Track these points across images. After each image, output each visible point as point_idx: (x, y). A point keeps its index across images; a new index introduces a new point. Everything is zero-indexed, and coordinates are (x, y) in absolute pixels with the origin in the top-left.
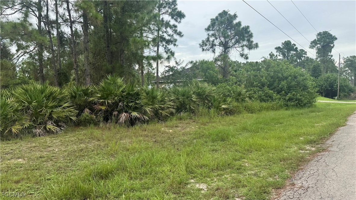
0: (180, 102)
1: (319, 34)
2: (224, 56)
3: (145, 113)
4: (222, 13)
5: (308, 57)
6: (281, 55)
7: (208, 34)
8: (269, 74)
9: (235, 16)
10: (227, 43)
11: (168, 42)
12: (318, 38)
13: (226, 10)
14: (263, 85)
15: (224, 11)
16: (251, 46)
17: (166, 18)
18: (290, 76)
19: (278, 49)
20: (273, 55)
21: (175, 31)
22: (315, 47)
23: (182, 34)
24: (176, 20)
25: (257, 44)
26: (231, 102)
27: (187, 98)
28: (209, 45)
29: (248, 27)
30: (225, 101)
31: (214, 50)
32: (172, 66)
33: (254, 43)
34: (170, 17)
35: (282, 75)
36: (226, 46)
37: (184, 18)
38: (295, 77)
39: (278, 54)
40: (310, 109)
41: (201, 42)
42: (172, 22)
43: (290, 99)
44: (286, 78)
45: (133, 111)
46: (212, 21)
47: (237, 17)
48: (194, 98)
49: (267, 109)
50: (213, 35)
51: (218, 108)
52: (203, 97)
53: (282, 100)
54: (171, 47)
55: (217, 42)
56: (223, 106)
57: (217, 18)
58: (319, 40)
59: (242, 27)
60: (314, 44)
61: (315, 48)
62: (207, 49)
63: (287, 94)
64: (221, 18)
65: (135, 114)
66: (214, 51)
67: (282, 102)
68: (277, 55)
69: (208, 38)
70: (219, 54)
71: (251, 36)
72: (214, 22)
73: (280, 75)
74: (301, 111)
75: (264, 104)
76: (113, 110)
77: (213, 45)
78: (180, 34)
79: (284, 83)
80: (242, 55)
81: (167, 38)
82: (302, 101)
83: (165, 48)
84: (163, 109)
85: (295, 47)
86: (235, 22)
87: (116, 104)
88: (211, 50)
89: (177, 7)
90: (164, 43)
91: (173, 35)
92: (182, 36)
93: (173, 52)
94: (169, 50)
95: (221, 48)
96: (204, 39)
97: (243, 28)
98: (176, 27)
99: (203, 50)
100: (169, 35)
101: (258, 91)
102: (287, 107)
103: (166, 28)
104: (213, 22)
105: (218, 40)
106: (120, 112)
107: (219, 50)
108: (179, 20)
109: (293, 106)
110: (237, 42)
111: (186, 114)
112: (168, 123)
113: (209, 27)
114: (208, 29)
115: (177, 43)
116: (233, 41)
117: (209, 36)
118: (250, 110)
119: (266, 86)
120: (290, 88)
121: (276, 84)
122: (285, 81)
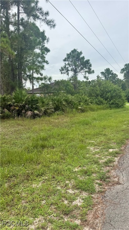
0: (56, 105)
2: (75, 78)
3: (41, 111)
10: (76, 69)
12: (125, 68)
14: (97, 95)
16: (90, 72)
19: (102, 73)
20: (99, 77)
21: (44, 60)
22: (123, 72)
27: (60, 103)
28: (65, 70)
29: (89, 60)
30: (80, 104)
33: (92, 70)
35: (108, 89)
37: (49, 52)
38: (115, 91)
39: (102, 76)
43: (112, 104)
45: (35, 110)
46: (67, 55)
47: (82, 53)
48: (64, 103)
52: (69, 102)
55: (70, 68)
57: (70, 53)
59: (85, 60)
62: (64, 73)
66: (68, 74)
70: (71, 76)
76: (22, 110)
77: (68, 70)
78: (47, 62)
80: (85, 77)
85: (112, 72)
86: (81, 56)
87: (24, 106)
89: (44, 44)
95: (73, 72)
98: (44, 57)
106: (27, 111)
108: (46, 53)
111: (60, 112)
113: (66, 59)
116: (80, 68)
117: (66, 64)
119: (99, 96)
120: (112, 97)
121: (104, 95)
122: (110, 93)
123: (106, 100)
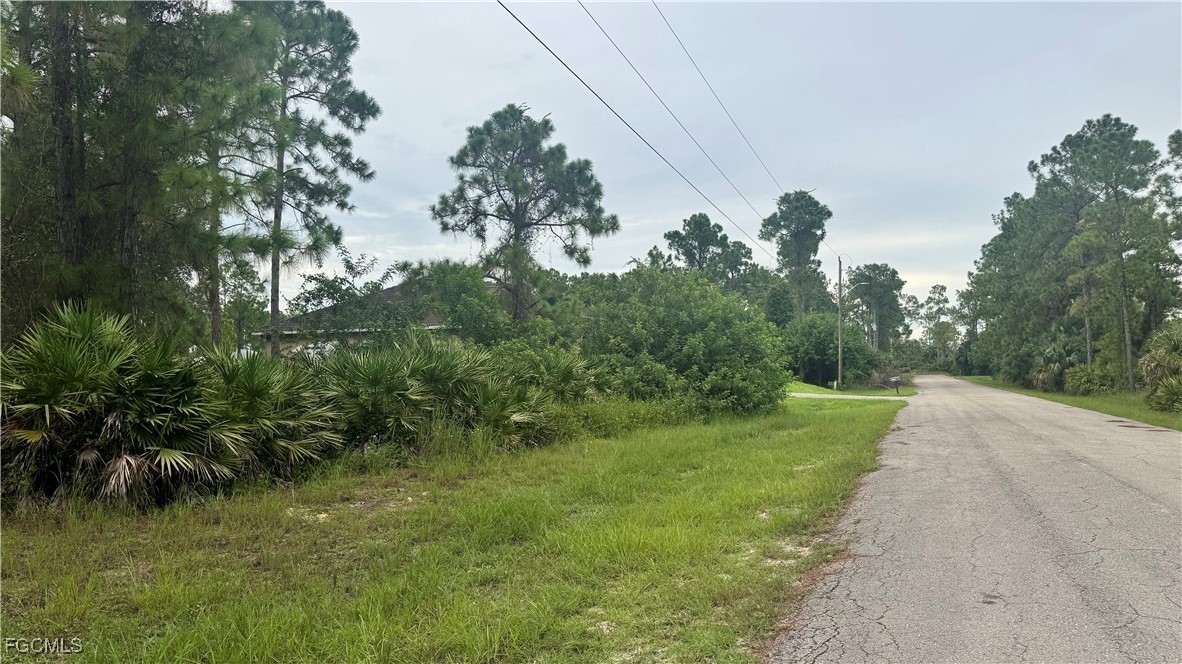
0: (362, 406)
1: (785, 199)
2: (515, 252)
3: (218, 452)
4: (506, 111)
5: (755, 266)
6: (682, 257)
7: (461, 178)
8: (652, 313)
9: (546, 127)
10: (522, 209)
11: (318, 193)
12: (781, 211)
13: (517, 106)
14: (636, 347)
15: (511, 107)
16: (598, 224)
17: (312, 110)
18: (712, 318)
19: (673, 237)
20: (660, 256)
21: (345, 160)
22: (774, 236)
23: (370, 172)
24: (346, 121)
25: (614, 218)
26: (541, 402)
27: (389, 390)
28: (467, 212)
29: (587, 164)
30: (521, 398)
31: (483, 229)
32: (331, 278)
33: (606, 214)
34: (326, 110)
35: (690, 315)
36: (520, 222)
37: (374, 115)
38: (728, 323)
39: (674, 253)
40: (772, 420)
41: (436, 201)
42: (333, 127)
43: (715, 391)
44: (702, 326)
45: (166, 447)
46: (471, 137)
47: (551, 129)
48: (415, 390)
49: (651, 422)
50: (478, 181)
51: (499, 424)
52: (445, 386)
53: (691, 392)
54: (328, 211)
55: (490, 204)
56: (516, 417)
57: (488, 125)
58: (784, 216)
59: (568, 162)
60: (770, 226)
61: (774, 240)
62: (456, 225)
63: (707, 375)
64: (503, 127)
65: (173, 459)
66: (480, 234)
67: (691, 400)
68: (670, 257)
69: (461, 190)
70: (498, 244)
71: (597, 192)
72: (478, 138)
73: (683, 315)
74: (749, 426)
75: (641, 407)
76: (78, 446)
77: (477, 215)
78: (361, 169)
79: (695, 340)
80: (571, 251)
81: (315, 179)
82: (747, 396)
83: (305, 215)
84: (292, 435)
85: (719, 235)
86: (547, 144)
87: (91, 421)
88: (471, 229)
89: (349, 77)
90: (302, 197)
91: (335, 171)
92: (370, 176)
93: (336, 228)
94: (321, 221)
95: (504, 224)
96: (448, 194)
97: (572, 166)
98: (346, 143)
99: (445, 227)
100: (321, 171)
101: (624, 365)
102: (707, 413)
103: (309, 147)
104: (476, 138)
105: (494, 197)
106: (110, 452)
107: (497, 231)
108: (357, 121)
109: (725, 409)
110: (555, 208)
111: (384, 449)
112: (315, 487)
113: (463, 153)
114: (459, 161)
115: (349, 200)
116: (542, 204)
117: (464, 182)
118: (601, 428)
119: (645, 351)
120: (712, 357)
121: (672, 345)
122: (699, 335)
123: (680, 371)
